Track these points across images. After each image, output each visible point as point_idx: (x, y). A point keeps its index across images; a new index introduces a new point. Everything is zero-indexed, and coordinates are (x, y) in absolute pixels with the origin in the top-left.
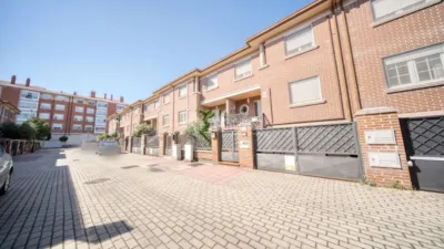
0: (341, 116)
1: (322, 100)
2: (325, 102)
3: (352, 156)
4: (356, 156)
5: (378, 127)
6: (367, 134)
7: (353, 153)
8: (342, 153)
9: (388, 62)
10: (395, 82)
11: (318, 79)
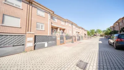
0: (25, 33)
1: (19, 27)
2: (21, 28)
3: (23, 45)
4: (24, 45)
5: (30, 37)
6: (28, 38)
7: (23, 44)
8: (20, 44)
9: (37, 23)
10: (38, 28)
11: (20, 19)
